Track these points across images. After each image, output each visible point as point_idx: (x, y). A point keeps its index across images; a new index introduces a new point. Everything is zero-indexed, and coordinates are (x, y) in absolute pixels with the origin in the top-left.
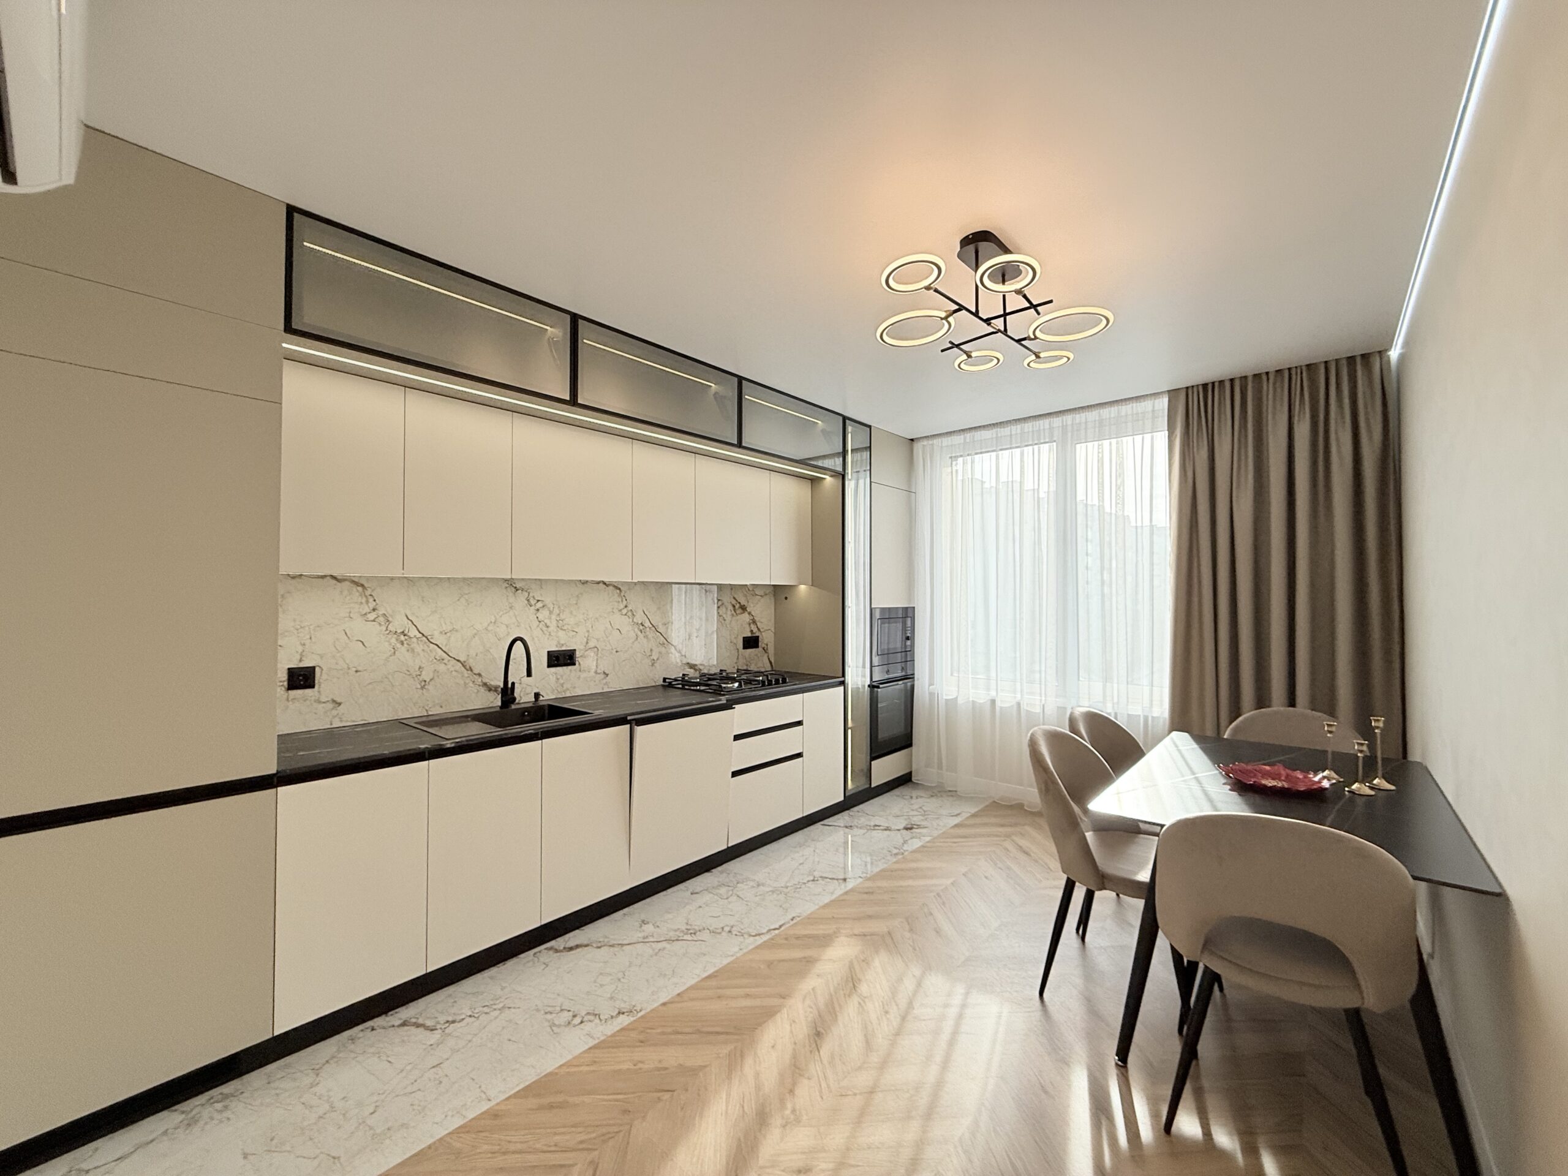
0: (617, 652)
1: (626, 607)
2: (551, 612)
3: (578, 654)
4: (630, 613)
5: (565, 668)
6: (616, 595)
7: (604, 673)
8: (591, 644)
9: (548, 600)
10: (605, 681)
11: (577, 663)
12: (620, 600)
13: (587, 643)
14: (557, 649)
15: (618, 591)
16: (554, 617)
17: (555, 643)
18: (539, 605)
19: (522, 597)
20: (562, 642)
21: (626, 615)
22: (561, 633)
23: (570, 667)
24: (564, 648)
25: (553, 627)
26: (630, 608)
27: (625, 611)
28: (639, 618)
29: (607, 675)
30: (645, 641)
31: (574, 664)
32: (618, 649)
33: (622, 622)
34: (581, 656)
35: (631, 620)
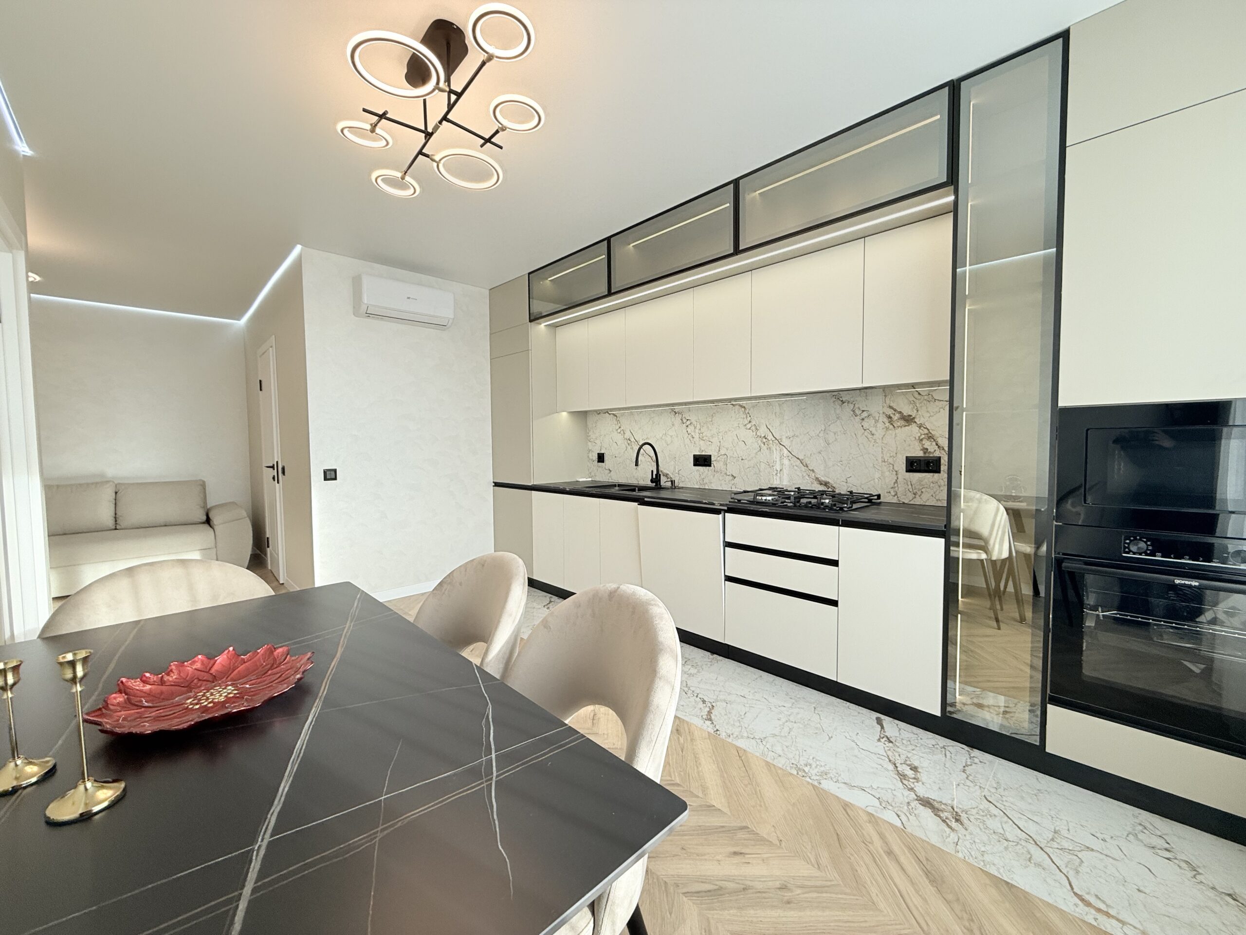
0: (742, 459)
1: (750, 422)
2: (695, 428)
3: (713, 459)
4: (753, 428)
5: (704, 468)
6: (742, 413)
7: (732, 475)
8: (722, 452)
9: (693, 418)
10: (733, 482)
11: (712, 465)
12: (745, 416)
13: (719, 451)
14: (699, 454)
15: (743, 409)
16: (697, 431)
17: (698, 449)
18: (688, 423)
19: (678, 417)
20: (702, 449)
21: (750, 429)
22: (702, 442)
23: (708, 467)
24: (703, 454)
25: (697, 436)
26: (753, 423)
27: (749, 426)
28: (763, 431)
29: (735, 477)
30: (768, 452)
31: (710, 466)
32: (744, 458)
33: (748, 435)
34: (716, 460)
35: (755, 433)
